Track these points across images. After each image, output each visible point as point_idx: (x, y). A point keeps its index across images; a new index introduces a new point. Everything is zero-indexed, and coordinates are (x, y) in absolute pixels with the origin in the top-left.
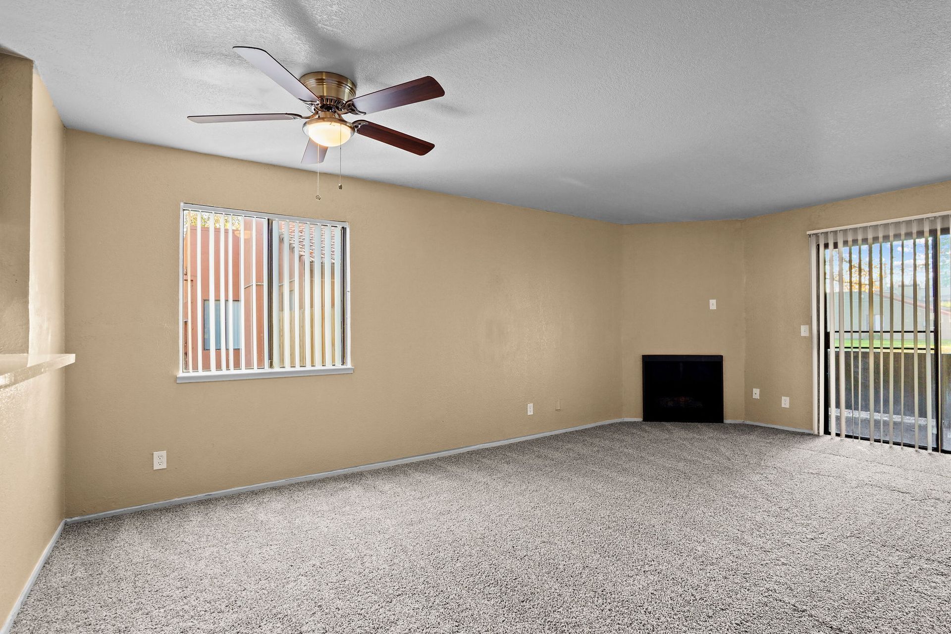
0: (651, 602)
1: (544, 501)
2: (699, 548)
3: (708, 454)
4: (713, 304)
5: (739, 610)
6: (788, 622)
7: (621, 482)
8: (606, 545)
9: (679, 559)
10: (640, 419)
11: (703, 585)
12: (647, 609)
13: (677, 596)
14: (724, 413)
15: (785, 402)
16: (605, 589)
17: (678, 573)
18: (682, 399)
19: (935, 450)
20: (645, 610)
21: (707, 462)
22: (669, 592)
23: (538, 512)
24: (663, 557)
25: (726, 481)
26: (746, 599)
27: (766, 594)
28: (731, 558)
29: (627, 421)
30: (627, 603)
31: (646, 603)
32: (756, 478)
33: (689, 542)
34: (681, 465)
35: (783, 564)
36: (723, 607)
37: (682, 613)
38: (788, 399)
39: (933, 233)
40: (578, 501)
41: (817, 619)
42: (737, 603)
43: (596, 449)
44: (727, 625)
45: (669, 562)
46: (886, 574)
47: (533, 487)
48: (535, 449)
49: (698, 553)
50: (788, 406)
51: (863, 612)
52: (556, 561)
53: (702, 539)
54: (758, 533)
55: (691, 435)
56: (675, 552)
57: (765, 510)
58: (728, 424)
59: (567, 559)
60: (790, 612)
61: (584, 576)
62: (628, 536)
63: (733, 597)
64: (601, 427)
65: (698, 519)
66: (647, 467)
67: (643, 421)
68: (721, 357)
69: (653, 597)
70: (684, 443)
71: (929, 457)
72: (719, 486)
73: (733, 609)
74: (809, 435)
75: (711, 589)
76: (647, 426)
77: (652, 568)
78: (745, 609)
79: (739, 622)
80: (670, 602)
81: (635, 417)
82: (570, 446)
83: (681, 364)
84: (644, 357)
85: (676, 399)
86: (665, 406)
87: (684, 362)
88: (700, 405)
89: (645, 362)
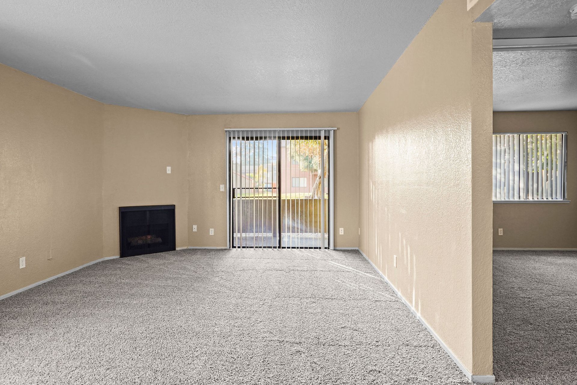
0: (214, 373)
1: (82, 337)
2: (216, 329)
3: (181, 272)
4: (169, 170)
5: (259, 354)
6: (281, 350)
7: (137, 304)
8: (159, 351)
9: (210, 340)
11: (233, 350)
12: (214, 378)
13: (225, 362)
14: (176, 243)
15: (212, 232)
16: (180, 380)
17: (216, 349)
18: (149, 237)
19: (279, 247)
20: (213, 379)
21: (184, 276)
22: (218, 362)
23: (82, 349)
24: (201, 343)
25: (203, 286)
26: (257, 347)
27: (264, 340)
28: (236, 328)
29: (106, 259)
30: (200, 381)
31: (211, 375)
32: (217, 279)
33: (209, 328)
34: (169, 282)
35: (261, 322)
36: (251, 356)
37: (234, 370)
38: (213, 229)
39: (279, 138)
40: (113, 328)
41: (290, 342)
42: (255, 351)
43: (97, 285)
44: (259, 365)
45: (206, 345)
46: (298, 310)
47: (61, 331)
48: (36, 298)
49: (218, 332)
50: (213, 234)
51: (302, 331)
52: (130, 378)
53: (214, 323)
54: (239, 310)
55: (161, 262)
56: (205, 337)
57: (233, 296)
58: (179, 250)
59: (138, 373)
60: (278, 344)
61: (159, 378)
62: (169, 339)
63: (251, 349)
64: (89, 268)
65: (203, 312)
66: (148, 289)
67: (120, 257)
68: (174, 206)
69: (212, 369)
70: (161, 267)
71: (278, 252)
72: (201, 289)
73: (256, 355)
74: (225, 249)
75: (239, 350)
76: (125, 260)
77: (199, 353)
78: (261, 352)
79: (263, 361)
80: (224, 367)
81: (113, 255)
82: (70, 288)
83: (148, 212)
84: (120, 208)
85: (144, 237)
86: (136, 244)
87: (150, 211)
88: (160, 240)
89: (122, 212)
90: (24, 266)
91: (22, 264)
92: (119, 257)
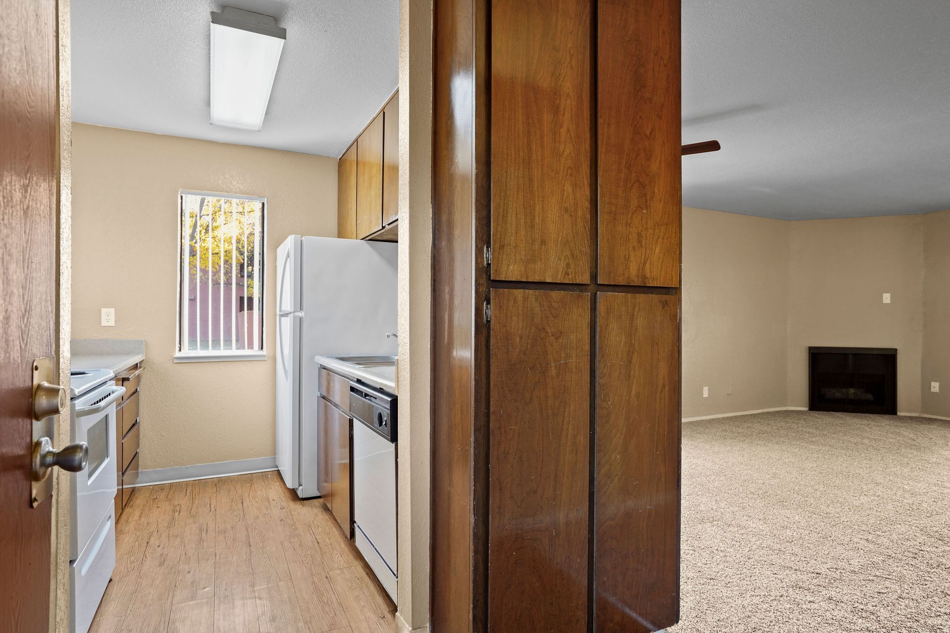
4: (887, 298)
10: (806, 409)
14: (898, 406)
18: (852, 391)
29: (791, 409)
58: (902, 416)
68: (896, 350)
76: (815, 414)
81: (800, 406)
83: (850, 356)
84: (810, 348)
85: (844, 390)
86: (832, 397)
87: (855, 355)
88: (870, 397)
89: (812, 353)
90: (707, 396)
91: (706, 395)
92: (808, 409)
